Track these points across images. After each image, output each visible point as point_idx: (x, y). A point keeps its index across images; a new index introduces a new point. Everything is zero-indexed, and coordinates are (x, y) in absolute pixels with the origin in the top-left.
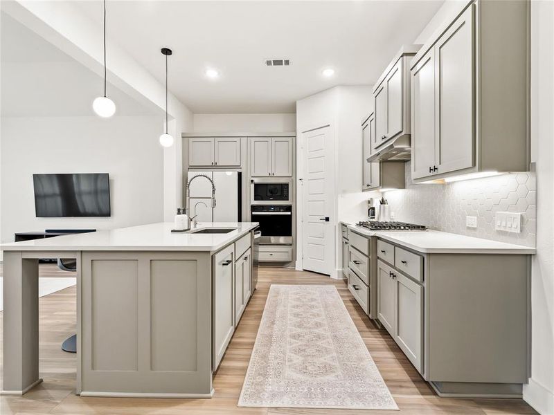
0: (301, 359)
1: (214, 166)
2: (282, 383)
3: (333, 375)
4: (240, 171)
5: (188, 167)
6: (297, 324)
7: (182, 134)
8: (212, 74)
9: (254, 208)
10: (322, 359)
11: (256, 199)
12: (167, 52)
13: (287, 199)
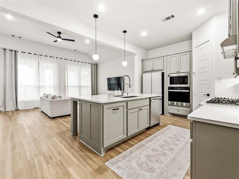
0: (145, 160)
1: (153, 71)
2: (126, 165)
3: (151, 174)
4: (163, 71)
5: (144, 72)
6: (160, 145)
7: (142, 59)
8: (144, 34)
9: (170, 88)
10: (154, 165)
11: (171, 84)
12: (125, 32)
13: (187, 83)
